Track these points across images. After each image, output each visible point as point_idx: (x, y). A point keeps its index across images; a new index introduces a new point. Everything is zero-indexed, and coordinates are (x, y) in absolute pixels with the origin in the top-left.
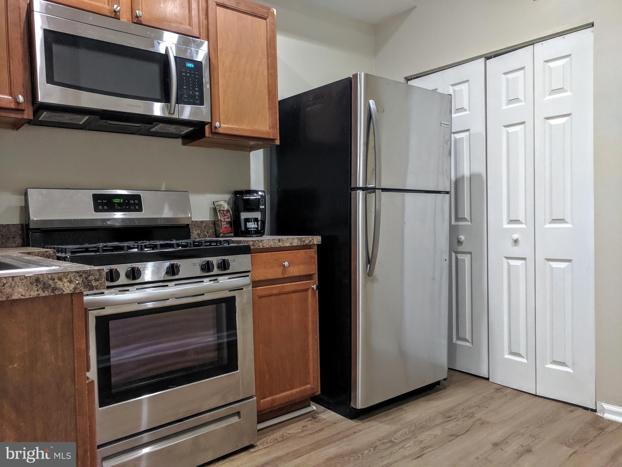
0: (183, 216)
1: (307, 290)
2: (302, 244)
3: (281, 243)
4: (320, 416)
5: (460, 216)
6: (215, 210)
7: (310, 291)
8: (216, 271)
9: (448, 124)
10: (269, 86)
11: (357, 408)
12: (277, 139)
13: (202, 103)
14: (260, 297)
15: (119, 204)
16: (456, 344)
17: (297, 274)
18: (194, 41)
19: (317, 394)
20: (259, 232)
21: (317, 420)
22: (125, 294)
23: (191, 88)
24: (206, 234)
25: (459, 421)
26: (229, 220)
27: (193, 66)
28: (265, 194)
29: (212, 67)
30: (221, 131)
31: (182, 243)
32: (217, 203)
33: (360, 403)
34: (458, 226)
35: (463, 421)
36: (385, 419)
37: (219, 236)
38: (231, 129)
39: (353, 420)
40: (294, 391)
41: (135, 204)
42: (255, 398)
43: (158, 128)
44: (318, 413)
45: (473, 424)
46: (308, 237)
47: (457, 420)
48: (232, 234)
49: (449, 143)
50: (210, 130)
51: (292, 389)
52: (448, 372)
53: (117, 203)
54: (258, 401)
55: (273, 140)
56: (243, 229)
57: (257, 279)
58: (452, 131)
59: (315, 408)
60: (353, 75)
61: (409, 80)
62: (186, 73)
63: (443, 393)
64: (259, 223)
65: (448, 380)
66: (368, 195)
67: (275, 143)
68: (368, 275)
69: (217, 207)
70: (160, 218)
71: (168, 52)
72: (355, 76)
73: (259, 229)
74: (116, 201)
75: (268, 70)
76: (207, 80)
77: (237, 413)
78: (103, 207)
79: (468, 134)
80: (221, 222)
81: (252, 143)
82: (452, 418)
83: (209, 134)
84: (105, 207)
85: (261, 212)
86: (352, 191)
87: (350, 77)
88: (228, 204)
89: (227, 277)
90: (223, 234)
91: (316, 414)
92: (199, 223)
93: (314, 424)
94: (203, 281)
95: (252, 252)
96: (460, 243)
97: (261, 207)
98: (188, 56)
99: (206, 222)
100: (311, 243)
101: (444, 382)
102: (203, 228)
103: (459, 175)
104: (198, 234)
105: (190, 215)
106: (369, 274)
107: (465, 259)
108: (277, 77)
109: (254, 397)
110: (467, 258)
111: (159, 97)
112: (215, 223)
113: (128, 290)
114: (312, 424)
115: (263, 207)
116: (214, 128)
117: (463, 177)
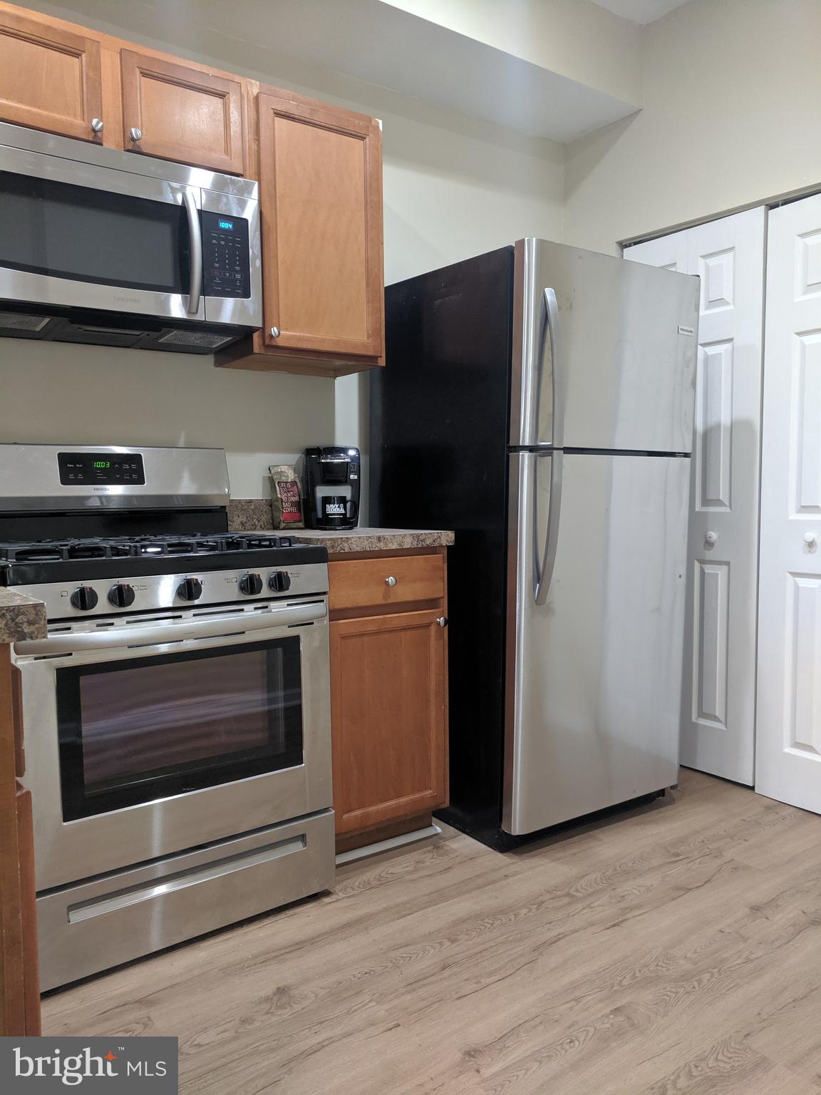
0: (216, 492)
1: (428, 626)
2: (420, 546)
3: (382, 544)
4: (448, 844)
5: (711, 496)
6: (271, 482)
7: (433, 628)
8: (265, 592)
9: (692, 329)
10: (367, 261)
11: (513, 834)
12: (381, 357)
13: (247, 295)
14: (344, 638)
15: (103, 470)
16: (696, 725)
17: (409, 597)
18: (233, 182)
19: (442, 806)
20: (347, 522)
21: (441, 851)
22: (107, 630)
23: (227, 267)
24: (256, 523)
25: (693, 862)
26: (296, 498)
27: (231, 226)
28: (359, 454)
29: (265, 227)
30: (280, 342)
31: (207, 542)
32: (276, 469)
33: (518, 824)
34: (706, 514)
35: (700, 863)
36: (561, 855)
37: (279, 527)
38: (300, 339)
39: (505, 854)
40: (403, 800)
41: (131, 471)
42: (333, 812)
43: (170, 337)
44: (445, 839)
45: (719, 868)
46: (431, 534)
47: (689, 862)
48: (301, 525)
49: (692, 365)
50: (261, 342)
51: (399, 796)
52: (680, 772)
53: (99, 469)
54: (338, 817)
55: (374, 358)
56: (320, 515)
57: (338, 606)
58: (700, 342)
59: (439, 830)
60: (516, 242)
61: (626, 246)
62: (219, 239)
63: (667, 811)
64: (348, 505)
65: (679, 788)
66: (539, 459)
67: (377, 363)
68: (536, 602)
69: (275, 477)
70: (176, 496)
71: (187, 202)
72: (521, 243)
73: (348, 516)
74: (99, 465)
75: (366, 231)
76: (255, 251)
77: (301, 838)
78: (76, 476)
79: (730, 348)
80: (282, 502)
81: (338, 363)
82: (681, 857)
83: (260, 347)
84: (80, 476)
85: (352, 486)
86: (511, 452)
87: (511, 246)
88: (295, 471)
89: (285, 603)
90: (285, 524)
91: (441, 841)
92: (243, 504)
93: (436, 858)
94: (242, 610)
95: (330, 559)
96: (709, 544)
97: (353, 477)
98: (222, 209)
99: (256, 502)
100: (436, 544)
101: (672, 791)
102: (251, 512)
103: (712, 421)
104: (242, 524)
105: (227, 490)
106: (539, 600)
107: (718, 574)
108: (383, 244)
109: (330, 811)
110: (721, 572)
111: (170, 283)
112: (272, 504)
113: (112, 624)
114: (432, 858)
115: (356, 477)
116: (269, 338)
117: (719, 426)
